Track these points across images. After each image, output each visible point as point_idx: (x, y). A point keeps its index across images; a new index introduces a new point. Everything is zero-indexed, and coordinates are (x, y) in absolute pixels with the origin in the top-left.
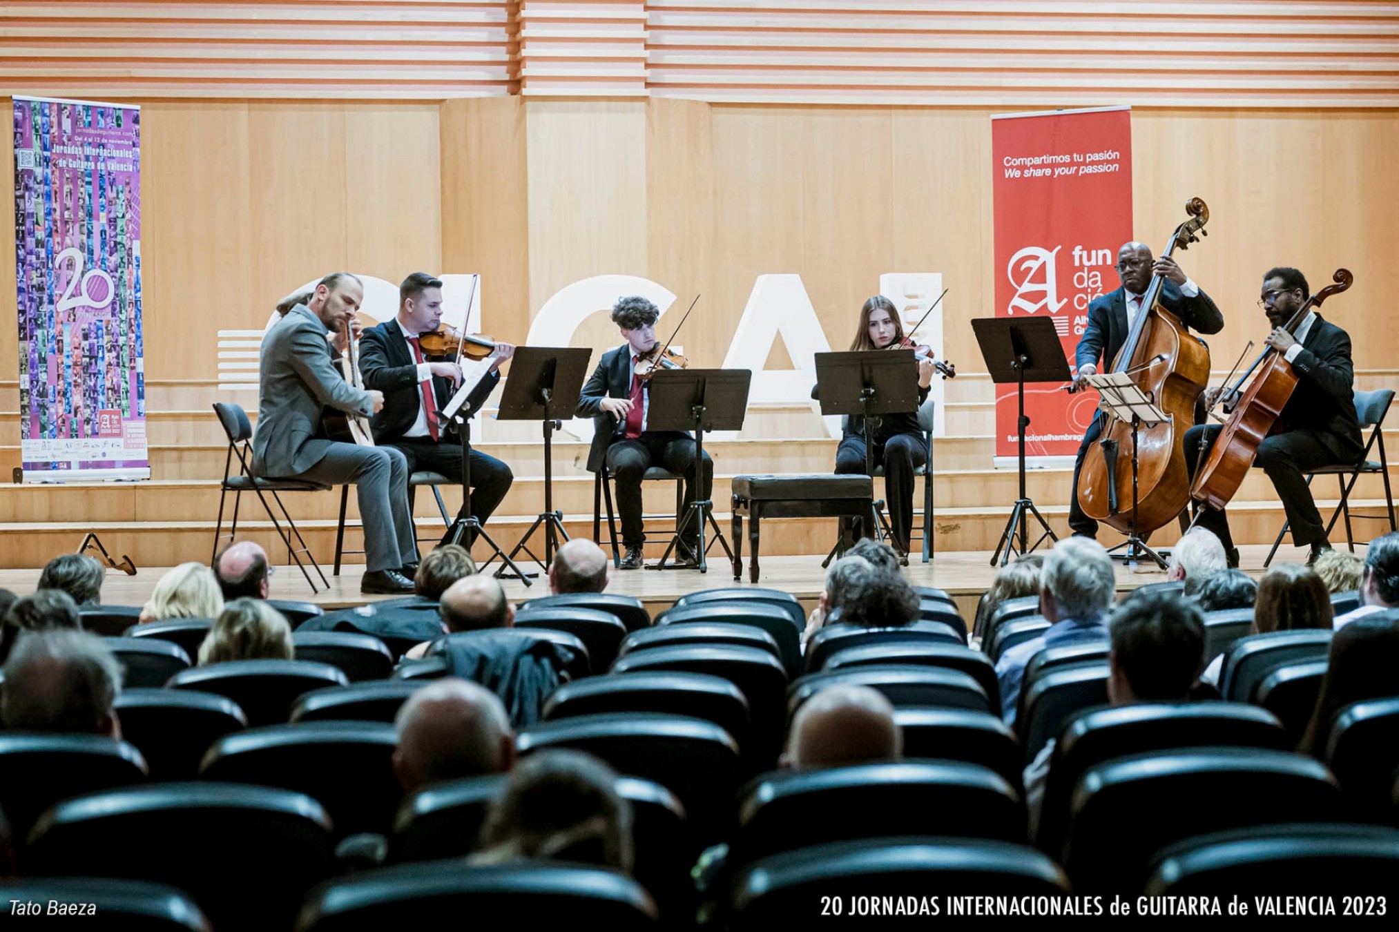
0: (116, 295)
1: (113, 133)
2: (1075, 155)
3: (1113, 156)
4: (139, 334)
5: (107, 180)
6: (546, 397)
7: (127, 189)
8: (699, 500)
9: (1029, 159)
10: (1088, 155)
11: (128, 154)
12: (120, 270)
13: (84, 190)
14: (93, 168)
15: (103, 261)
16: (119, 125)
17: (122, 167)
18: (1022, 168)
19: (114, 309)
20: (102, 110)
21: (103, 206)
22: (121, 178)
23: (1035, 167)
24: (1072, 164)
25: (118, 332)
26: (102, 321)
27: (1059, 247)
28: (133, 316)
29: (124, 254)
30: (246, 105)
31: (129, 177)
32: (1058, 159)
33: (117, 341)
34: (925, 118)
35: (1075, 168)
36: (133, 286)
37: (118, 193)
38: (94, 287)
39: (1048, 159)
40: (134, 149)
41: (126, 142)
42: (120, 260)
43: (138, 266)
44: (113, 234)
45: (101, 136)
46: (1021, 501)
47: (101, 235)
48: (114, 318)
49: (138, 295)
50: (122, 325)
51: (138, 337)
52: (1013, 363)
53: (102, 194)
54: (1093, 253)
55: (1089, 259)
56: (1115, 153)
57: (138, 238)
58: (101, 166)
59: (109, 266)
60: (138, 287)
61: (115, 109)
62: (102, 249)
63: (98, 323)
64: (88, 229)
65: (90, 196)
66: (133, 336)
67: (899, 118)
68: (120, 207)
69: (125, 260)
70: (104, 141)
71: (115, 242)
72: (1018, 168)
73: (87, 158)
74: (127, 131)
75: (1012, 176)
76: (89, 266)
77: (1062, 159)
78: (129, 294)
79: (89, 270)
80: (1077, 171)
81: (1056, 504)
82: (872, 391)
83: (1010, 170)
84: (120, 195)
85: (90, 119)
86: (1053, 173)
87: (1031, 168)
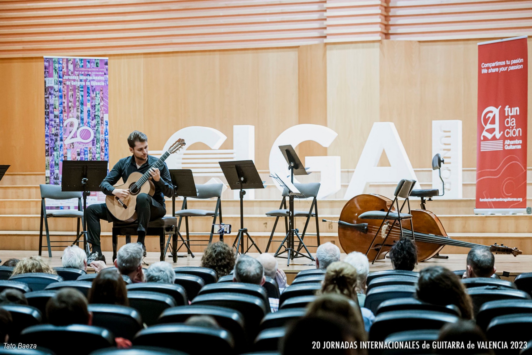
0: (95, 137)
1: (94, 69)
2: (507, 61)
3: (521, 61)
4: (106, 153)
5: (91, 90)
7: (101, 93)
9: (491, 64)
10: (512, 61)
11: (102, 78)
12: (96, 127)
13: (79, 94)
14: (84, 84)
15: (88, 123)
16: (97, 66)
17: (99, 84)
19: (93, 143)
20: (89, 60)
21: (89, 100)
22: (98, 88)
23: (493, 67)
24: (506, 65)
25: (95, 152)
26: (87, 148)
27: (500, 107)
28: (103, 145)
29: (99, 120)
30: (218, 53)
31: (102, 88)
32: (501, 63)
33: (95, 156)
36: (104, 133)
37: (96, 94)
38: (83, 134)
39: (497, 64)
40: (105, 76)
41: (101, 73)
42: (97, 122)
43: (107, 125)
44: (93, 111)
45: (88, 71)
47: (88, 112)
48: (93, 147)
49: (107, 137)
50: (97, 149)
51: (106, 155)
53: (88, 95)
54: (513, 109)
55: (511, 112)
57: (107, 112)
58: (88, 83)
59: (91, 125)
60: (107, 133)
61: (95, 59)
62: (88, 118)
63: (85, 149)
64: (81, 110)
65: (82, 96)
66: (103, 154)
68: (97, 100)
69: (100, 122)
70: (90, 73)
71: (95, 115)
72: (487, 68)
73: (81, 81)
74: (101, 68)
75: (484, 73)
76: (81, 125)
78: (102, 137)
79: (81, 127)
80: (508, 69)
83: (484, 69)
84: (98, 95)
85: (82, 64)
86: (499, 70)
87: (491, 68)
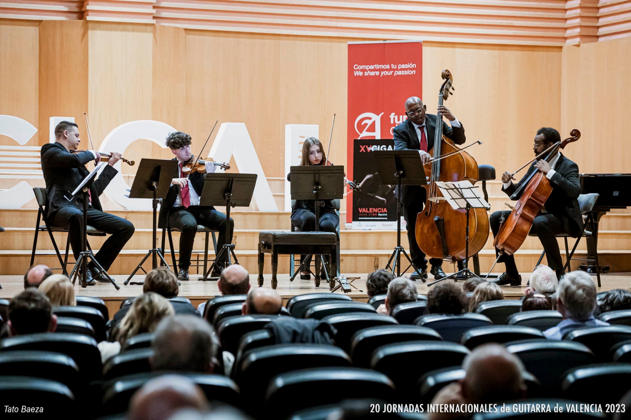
2: (392, 65)
3: (413, 66)
6: (155, 186)
8: (227, 244)
9: (367, 66)
10: (399, 65)
18: (364, 71)
23: (371, 70)
24: (391, 69)
27: (383, 113)
32: (383, 67)
34: (298, 43)
35: (392, 72)
39: (378, 66)
46: (399, 248)
52: (395, 174)
54: (401, 117)
55: (399, 120)
56: (414, 65)
67: (284, 42)
72: (361, 70)
75: (358, 75)
77: (385, 67)
80: (393, 73)
81: (383, 249)
82: (320, 187)
83: (357, 72)
86: (380, 74)
87: (368, 71)
